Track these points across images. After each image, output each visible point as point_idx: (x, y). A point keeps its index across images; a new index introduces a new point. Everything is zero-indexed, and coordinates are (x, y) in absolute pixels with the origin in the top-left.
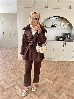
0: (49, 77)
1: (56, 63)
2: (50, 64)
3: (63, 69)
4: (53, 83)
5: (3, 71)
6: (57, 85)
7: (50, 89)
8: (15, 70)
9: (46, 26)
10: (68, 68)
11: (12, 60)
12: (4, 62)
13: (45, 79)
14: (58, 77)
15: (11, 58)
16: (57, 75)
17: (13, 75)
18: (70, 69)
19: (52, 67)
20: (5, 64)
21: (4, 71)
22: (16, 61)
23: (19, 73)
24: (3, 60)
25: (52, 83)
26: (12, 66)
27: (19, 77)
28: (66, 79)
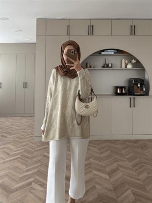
1: (119, 144)
2: (105, 147)
3: (131, 155)
5: (3, 161)
6: (116, 180)
7: (101, 187)
9: (92, 67)
10: (142, 152)
12: (4, 146)
13: (93, 171)
14: (120, 168)
15: (17, 138)
16: (118, 165)
17: (25, 167)
18: (147, 154)
19: (110, 151)
20: (5, 150)
21: (7, 162)
22: (30, 144)
25: (108, 177)
26: (22, 152)
27: (38, 171)
28: (136, 170)
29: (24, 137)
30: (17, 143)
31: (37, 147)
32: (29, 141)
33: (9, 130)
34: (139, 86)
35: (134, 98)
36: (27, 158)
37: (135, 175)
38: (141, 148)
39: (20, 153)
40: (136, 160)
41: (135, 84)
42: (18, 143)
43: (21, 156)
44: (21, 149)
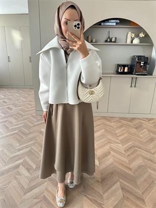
8: (26, 134)
11: (23, 114)
16: (110, 147)
17: (18, 145)
22: (31, 118)
27: (29, 150)
28: (129, 155)
29: (27, 110)
30: (19, 116)
31: (36, 122)
32: (31, 114)
33: (16, 102)
34: (142, 64)
35: (136, 78)
36: (24, 133)
37: (126, 163)
38: (136, 128)
39: (18, 128)
40: (129, 142)
41: (138, 62)
42: (21, 116)
43: (19, 131)
44: (21, 124)
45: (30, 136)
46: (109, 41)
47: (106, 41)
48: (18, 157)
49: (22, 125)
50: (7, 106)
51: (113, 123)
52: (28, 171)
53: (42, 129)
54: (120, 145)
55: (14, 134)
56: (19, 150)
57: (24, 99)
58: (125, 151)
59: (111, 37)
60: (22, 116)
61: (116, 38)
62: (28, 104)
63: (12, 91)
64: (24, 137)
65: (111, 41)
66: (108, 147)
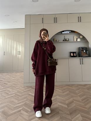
0: (62, 102)
1: (74, 87)
2: (66, 89)
3: (81, 93)
4: (67, 107)
7: (62, 112)
8: (20, 96)
9: (57, 41)
10: (88, 91)
11: (15, 86)
12: (6, 89)
13: (58, 103)
15: (13, 84)
17: (17, 101)
19: (68, 91)
20: (6, 91)
22: (21, 88)
23: (25, 100)
24: (3, 88)
28: (84, 102)
29: (17, 84)
31: (25, 90)
34: (84, 52)
36: (19, 96)
39: (14, 93)
40: (84, 96)
41: (82, 50)
43: (15, 95)
45: (23, 97)
46: (65, 40)
47: (64, 41)
48: (19, 107)
49: (17, 92)
50: (4, 83)
51: (74, 88)
52: (27, 112)
53: (30, 93)
54: (79, 98)
55: (13, 96)
56: (18, 103)
57: (14, 79)
58: (82, 100)
59: (66, 39)
60: (15, 87)
61: (68, 39)
62: (17, 81)
63: (3, 74)
64: (19, 97)
65: (66, 40)
66: (72, 99)
